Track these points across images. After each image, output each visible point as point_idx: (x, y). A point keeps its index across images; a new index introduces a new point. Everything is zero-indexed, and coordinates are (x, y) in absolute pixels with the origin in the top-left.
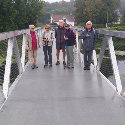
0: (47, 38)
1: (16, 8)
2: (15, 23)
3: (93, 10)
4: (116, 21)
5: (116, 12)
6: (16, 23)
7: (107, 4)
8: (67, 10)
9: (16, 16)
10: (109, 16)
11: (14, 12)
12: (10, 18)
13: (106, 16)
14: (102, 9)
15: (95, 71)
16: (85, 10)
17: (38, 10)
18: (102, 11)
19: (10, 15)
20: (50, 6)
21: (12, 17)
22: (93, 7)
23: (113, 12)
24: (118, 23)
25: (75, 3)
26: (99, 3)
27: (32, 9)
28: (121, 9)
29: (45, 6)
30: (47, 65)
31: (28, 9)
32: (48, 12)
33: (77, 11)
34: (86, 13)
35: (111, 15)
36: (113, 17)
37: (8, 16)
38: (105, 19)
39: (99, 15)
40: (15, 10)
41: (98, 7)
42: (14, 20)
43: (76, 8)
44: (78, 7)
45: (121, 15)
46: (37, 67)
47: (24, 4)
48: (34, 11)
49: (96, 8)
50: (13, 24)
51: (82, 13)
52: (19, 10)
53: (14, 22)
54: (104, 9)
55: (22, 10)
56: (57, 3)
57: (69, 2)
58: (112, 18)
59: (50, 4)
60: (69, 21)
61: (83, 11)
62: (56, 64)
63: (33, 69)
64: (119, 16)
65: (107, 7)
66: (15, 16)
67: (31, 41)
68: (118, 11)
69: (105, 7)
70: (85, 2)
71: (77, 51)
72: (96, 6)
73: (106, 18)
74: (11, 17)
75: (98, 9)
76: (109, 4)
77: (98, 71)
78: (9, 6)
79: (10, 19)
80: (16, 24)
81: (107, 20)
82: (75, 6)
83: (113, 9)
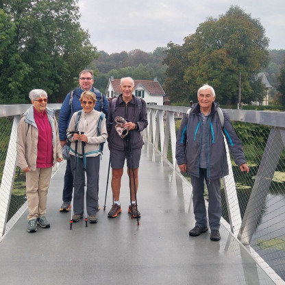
0: (82, 133)
1: (27, 60)
2: (21, 94)
3: (207, 73)
4: (261, 100)
5: (260, 79)
6: (23, 95)
7: (238, 59)
8: (145, 70)
9: (25, 79)
10: (245, 87)
11: (21, 68)
12: (10, 82)
13: (238, 86)
14: (228, 70)
15: (236, 245)
16: (187, 71)
17: (78, 67)
18: (227, 75)
19: (10, 76)
20: (109, 60)
21: (16, 80)
22: (206, 66)
23: (254, 79)
24: (265, 103)
25: (166, 56)
26: (220, 57)
27: (65, 63)
28: (270, 73)
29: (96, 58)
30: (81, 218)
31: (55, 63)
32: (102, 74)
33: (170, 73)
34: (190, 78)
35: (247, 84)
36: (252, 89)
37: (4, 78)
38: (235, 94)
39: (220, 83)
40: (24, 64)
41: (217, 66)
42: (19, 88)
43: (168, 67)
44: (172, 65)
45: (270, 86)
46: (48, 227)
47: (45, 52)
48: (69, 68)
49: (214, 69)
50: (16, 96)
51: (182, 79)
52: (32, 65)
53: (19, 92)
54: (232, 71)
55: (42, 66)
56: (124, 54)
57: (151, 54)
58: (251, 91)
59: (108, 55)
60: (151, 94)
61: (183, 74)
62: (110, 217)
63: (33, 231)
64: (267, 88)
65: (237, 66)
66: (21, 79)
67: (36, 141)
68: (263, 77)
69: (234, 67)
70: (189, 54)
71: (174, 172)
72: (213, 64)
73: (238, 91)
74: (11, 80)
75: (218, 69)
76: (242, 60)
77: (245, 244)
78: (10, 55)
79: (10, 85)
80: (22, 98)
81: (238, 95)
82: (166, 61)
83: (252, 72)
